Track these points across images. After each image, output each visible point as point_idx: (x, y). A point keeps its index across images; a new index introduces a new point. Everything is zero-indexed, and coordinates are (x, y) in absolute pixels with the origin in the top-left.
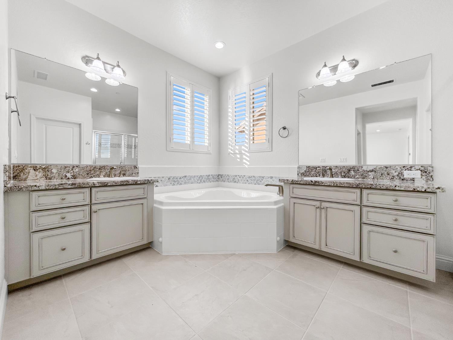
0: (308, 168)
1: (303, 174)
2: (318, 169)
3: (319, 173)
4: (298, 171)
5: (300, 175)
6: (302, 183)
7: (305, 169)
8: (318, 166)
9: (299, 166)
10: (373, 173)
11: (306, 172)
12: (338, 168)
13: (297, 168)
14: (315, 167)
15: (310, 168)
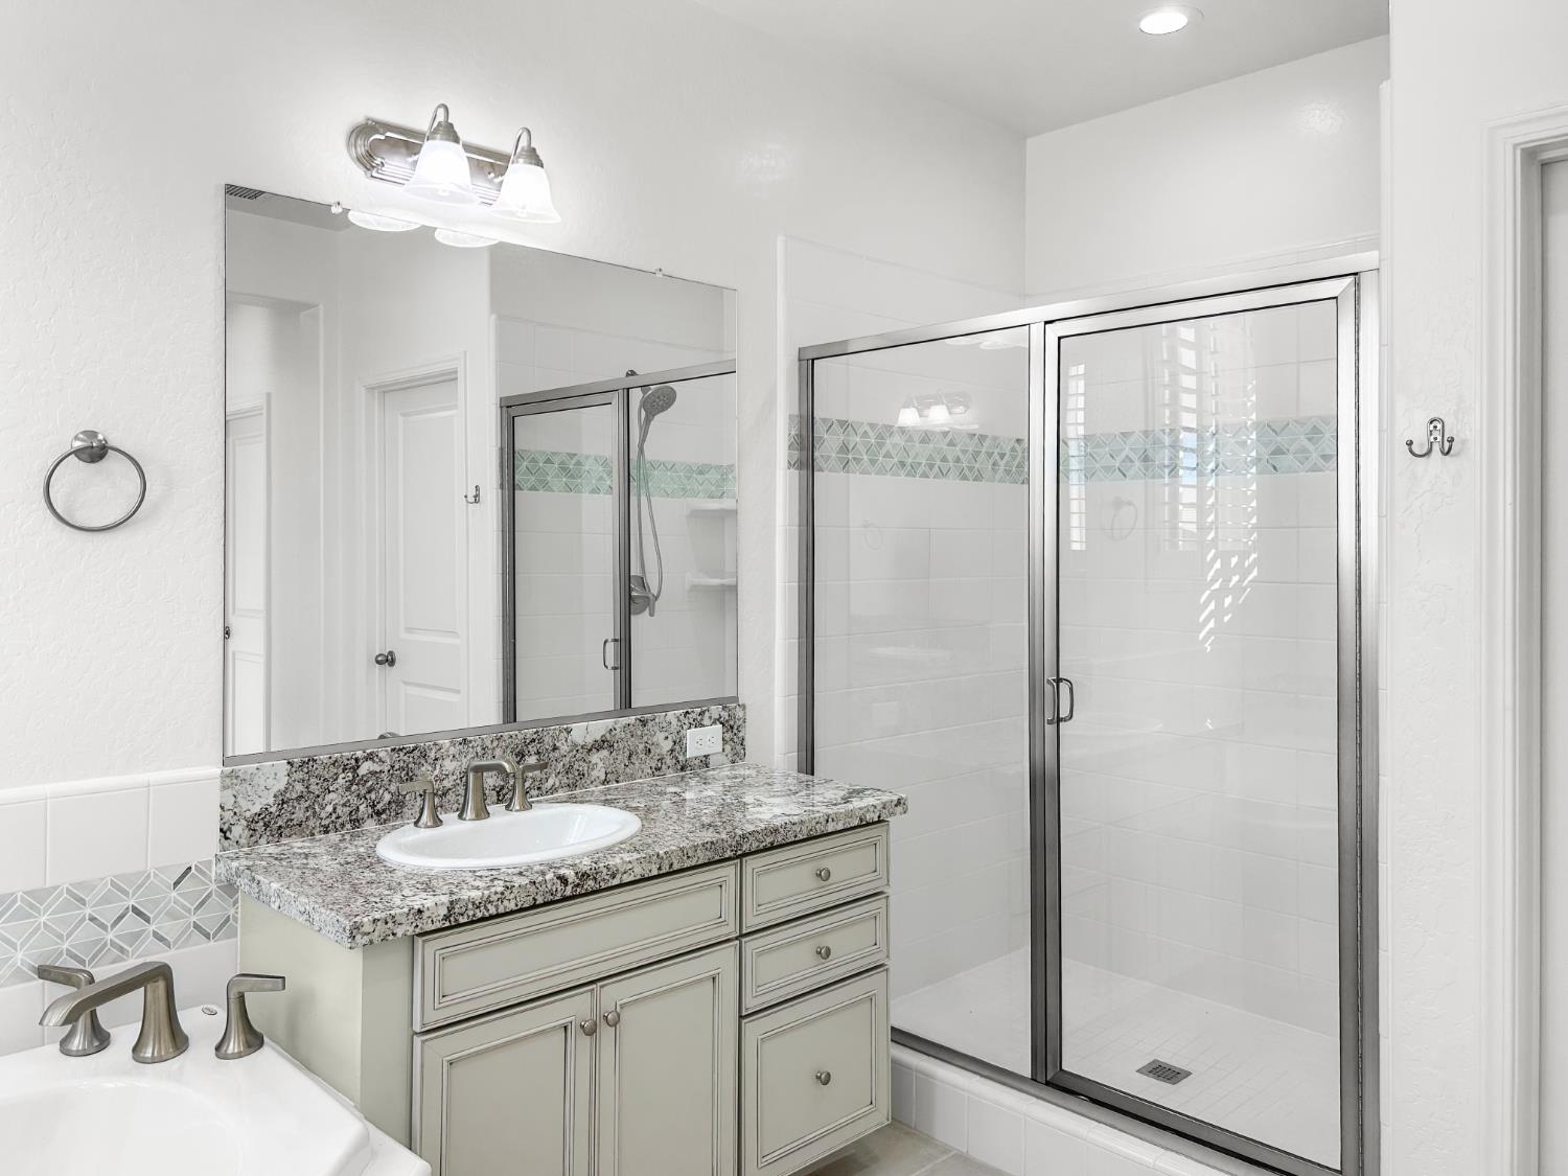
0: (300, 775)
1: (266, 825)
2: (364, 769)
3: (373, 796)
4: (229, 804)
5: (238, 831)
6: (512, 906)
7: (281, 786)
8: (368, 751)
9: (229, 769)
10: (605, 753)
11: (285, 806)
12: (473, 747)
13: (218, 780)
14: (346, 762)
15: (317, 772)
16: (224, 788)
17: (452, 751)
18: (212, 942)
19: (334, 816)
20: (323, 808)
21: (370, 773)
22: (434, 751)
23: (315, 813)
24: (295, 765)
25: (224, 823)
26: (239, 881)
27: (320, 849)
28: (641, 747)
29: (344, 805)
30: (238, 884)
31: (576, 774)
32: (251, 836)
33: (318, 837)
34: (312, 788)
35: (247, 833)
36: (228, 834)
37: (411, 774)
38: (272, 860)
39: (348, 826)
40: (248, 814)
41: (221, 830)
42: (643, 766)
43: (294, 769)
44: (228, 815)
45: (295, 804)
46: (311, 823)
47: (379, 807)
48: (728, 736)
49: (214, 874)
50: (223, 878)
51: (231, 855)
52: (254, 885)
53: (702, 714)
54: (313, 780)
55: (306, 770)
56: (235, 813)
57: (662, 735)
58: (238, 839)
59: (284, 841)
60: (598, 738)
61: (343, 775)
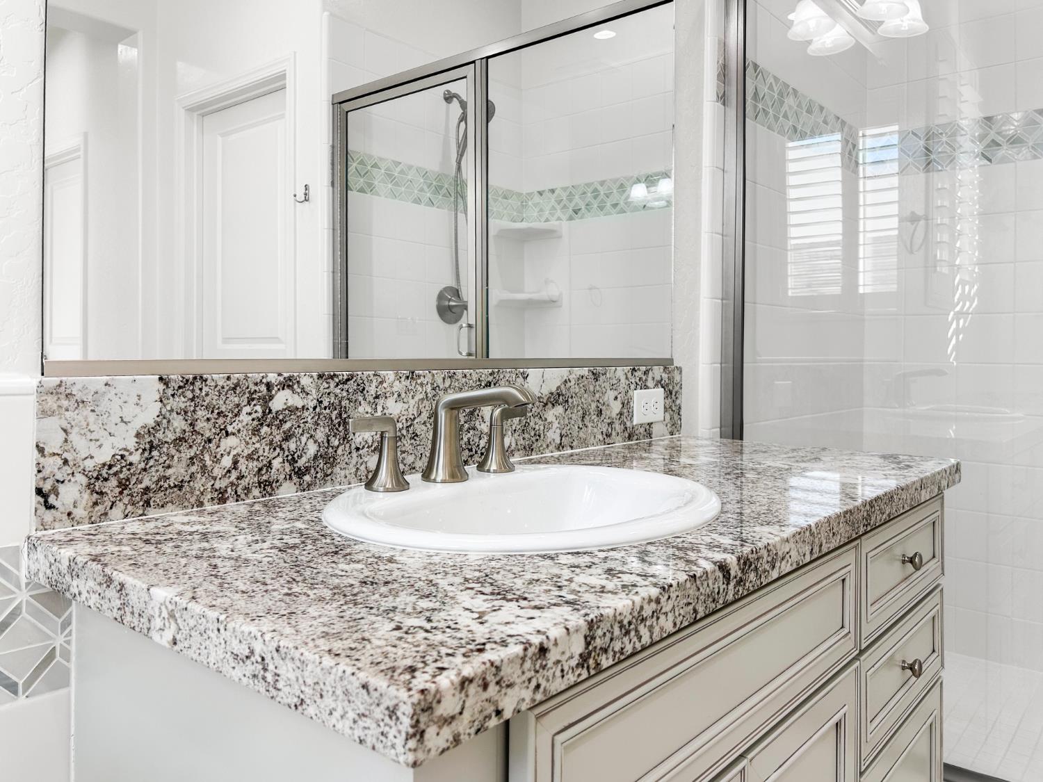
0: (180, 403)
1: (123, 485)
3: (292, 445)
4: (54, 444)
5: (72, 494)
7: (148, 416)
8: (286, 375)
9: (51, 381)
10: (559, 409)
11: (155, 453)
12: (422, 384)
13: (33, 398)
14: (253, 388)
15: (208, 399)
16: (44, 413)
17: (398, 387)
18: (22, 699)
19: (234, 475)
20: (217, 460)
21: (288, 408)
22: (374, 384)
23: (204, 467)
24: (172, 384)
25: (45, 479)
26: (76, 585)
27: (225, 526)
28: (594, 405)
29: (250, 457)
30: (74, 590)
31: (532, 434)
32: (96, 504)
33: (209, 507)
34: (200, 425)
35: (87, 498)
36: (52, 500)
37: (344, 416)
38: (139, 543)
39: (256, 492)
40: (89, 464)
41: (39, 491)
42: (595, 430)
43: (170, 392)
44: (52, 464)
45: (173, 451)
46: (198, 484)
47: (301, 463)
48: (669, 401)
49: (24, 572)
50: (43, 581)
51: (56, 537)
52: (112, 593)
53: (646, 373)
54: (201, 413)
55: (190, 395)
56: (66, 462)
57: (612, 394)
58: (71, 508)
59: (153, 513)
60: (554, 390)
61: (247, 409)
